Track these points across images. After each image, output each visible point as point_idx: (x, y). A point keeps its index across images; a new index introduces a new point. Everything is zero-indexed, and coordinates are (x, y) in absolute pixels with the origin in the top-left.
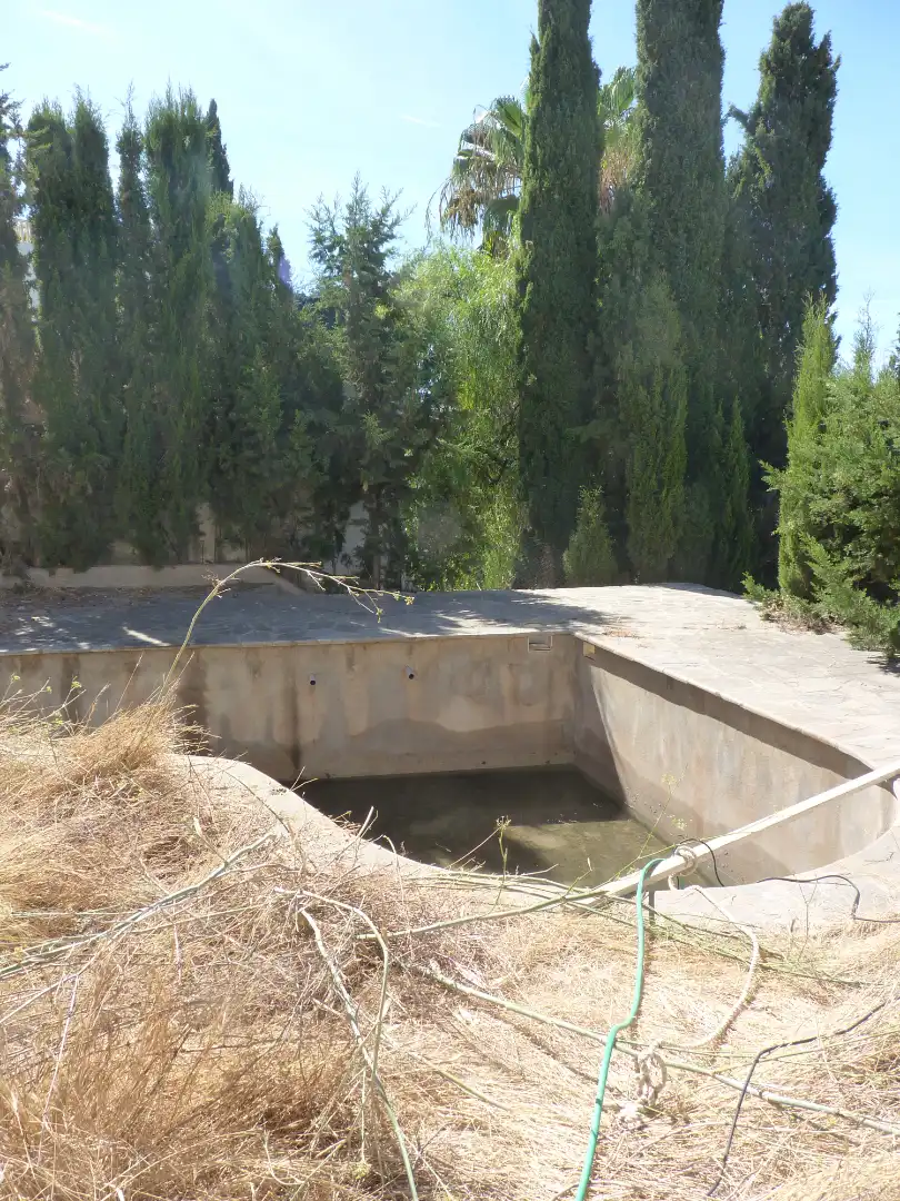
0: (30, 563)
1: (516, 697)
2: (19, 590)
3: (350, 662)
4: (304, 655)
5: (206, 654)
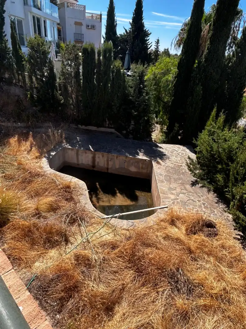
0: (79, 124)
1: (142, 168)
2: (76, 128)
3: (117, 158)
4: (110, 155)
5: (96, 153)
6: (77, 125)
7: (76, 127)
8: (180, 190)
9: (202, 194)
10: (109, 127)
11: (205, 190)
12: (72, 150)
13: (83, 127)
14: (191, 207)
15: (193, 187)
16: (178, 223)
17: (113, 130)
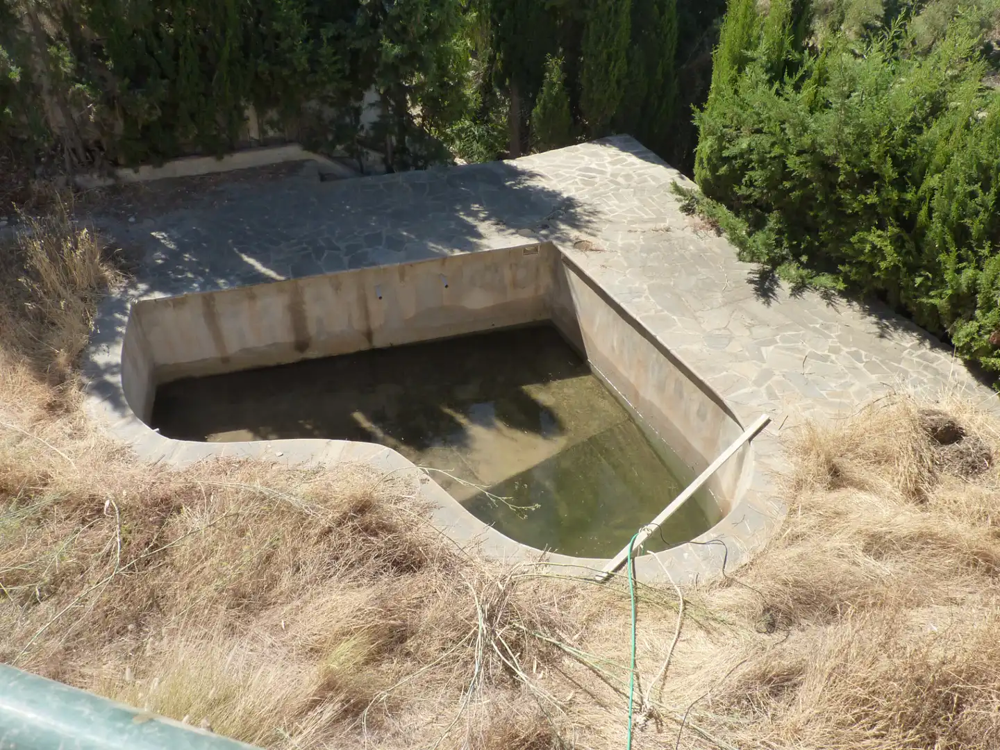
0: (116, 164)
1: (515, 284)
3: (402, 276)
4: (370, 275)
5: (302, 282)
6: (111, 175)
7: (110, 182)
8: (748, 333)
9: (821, 321)
10: (265, 144)
11: (812, 298)
12: (178, 304)
13: (146, 173)
14: (833, 385)
15: (773, 303)
16: (853, 467)
17: (294, 152)
